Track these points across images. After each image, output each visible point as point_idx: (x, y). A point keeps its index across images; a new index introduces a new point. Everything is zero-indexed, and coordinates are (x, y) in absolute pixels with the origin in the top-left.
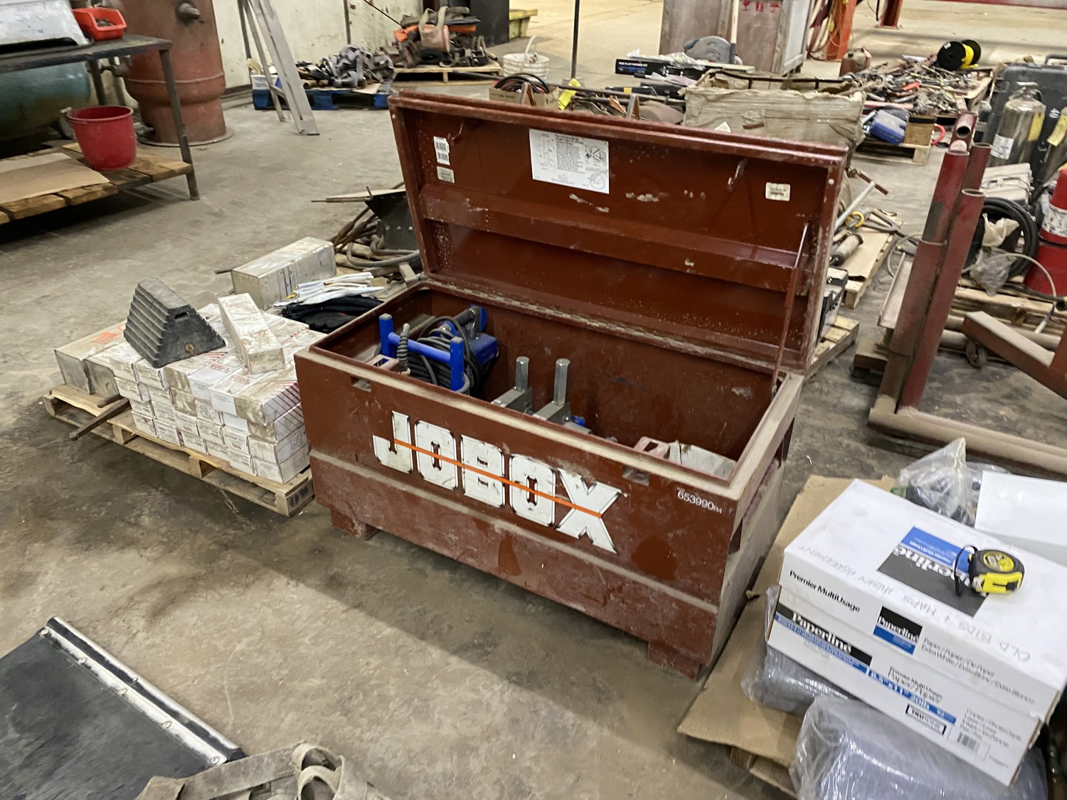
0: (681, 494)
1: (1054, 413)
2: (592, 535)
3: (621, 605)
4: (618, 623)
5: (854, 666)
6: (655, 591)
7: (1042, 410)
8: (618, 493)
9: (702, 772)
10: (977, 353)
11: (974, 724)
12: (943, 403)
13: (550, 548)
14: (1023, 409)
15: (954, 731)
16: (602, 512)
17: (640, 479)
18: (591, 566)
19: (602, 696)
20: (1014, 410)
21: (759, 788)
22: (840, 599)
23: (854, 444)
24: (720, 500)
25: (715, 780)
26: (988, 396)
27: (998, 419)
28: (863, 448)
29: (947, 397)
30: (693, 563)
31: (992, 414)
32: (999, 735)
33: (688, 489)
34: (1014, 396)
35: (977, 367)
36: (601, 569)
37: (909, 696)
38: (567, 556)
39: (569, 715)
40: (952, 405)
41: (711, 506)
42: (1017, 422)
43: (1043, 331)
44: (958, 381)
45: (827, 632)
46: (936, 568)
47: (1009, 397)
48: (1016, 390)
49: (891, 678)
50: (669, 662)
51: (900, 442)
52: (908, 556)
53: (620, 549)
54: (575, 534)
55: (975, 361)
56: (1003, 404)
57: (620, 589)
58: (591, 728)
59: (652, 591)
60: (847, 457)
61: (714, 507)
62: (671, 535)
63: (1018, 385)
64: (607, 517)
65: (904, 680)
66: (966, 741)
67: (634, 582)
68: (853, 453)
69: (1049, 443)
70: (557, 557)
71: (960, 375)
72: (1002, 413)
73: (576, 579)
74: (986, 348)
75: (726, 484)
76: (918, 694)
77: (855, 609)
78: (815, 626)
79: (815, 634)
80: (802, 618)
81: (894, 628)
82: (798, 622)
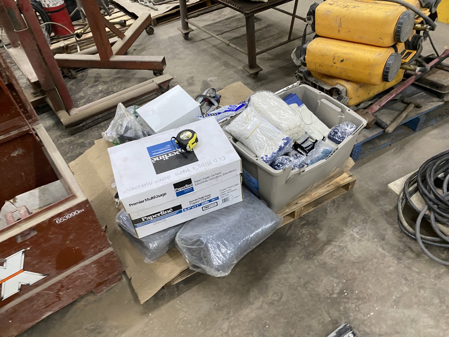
0: (58, 221)
1: (115, 77)
2: (25, 282)
3: (69, 291)
4: (73, 299)
5: (177, 213)
6: (80, 270)
7: (110, 79)
8: (23, 252)
9: (162, 304)
10: (70, 72)
11: (224, 193)
12: (79, 99)
13: (7, 311)
14: (105, 83)
15: (220, 201)
16: (22, 268)
17: (29, 234)
18: (38, 294)
20: (102, 85)
21: (182, 285)
22: (156, 197)
23: (68, 139)
24: (78, 206)
25: (169, 301)
26: (89, 86)
27: (101, 91)
28: (72, 138)
29: (77, 96)
30: (88, 242)
31: (98, 91)
32: (233, 189)
33: (60, 215)
34: (97, 79)
35: (75, 78)
36: (45, 290)
37: (200, 205)
38: (21, 304)
40: (82, 98)
41: (77, 212)
42: (108, 88)
43: (81, 50)
44: (74, 88)
45: (159, 212)
46: (170, 155)
47: (96, 81)
48: (95, 77)
49: (192, 205)
50: (106, 286)
51: (81, 125)
52: (158, 159)
53: (48, 273)
54: (16, 291)
55: (72, 76)
56: (97, 85)
57: (62, 286)
59: (78, 271)
60: (70, 146)
61: (79, 212)
62: (68, 242)
63: (93, 75)
64: (27, 267)
65: (196, 201)
66: (225, 200)
67: (67, 277)
68: (71, 143)
69: (124, 89)
70: (15, 310)
71: (72, 85)
72: (100, 89)
73: (35, 307)
74: (71, 68)
75: (74, 197)
76: (203, 201)
77: (164, 194)
78: (154, 214)
79: (155, 217)
80: (147, 217)
81: (182, 188)
82: (146, 220)
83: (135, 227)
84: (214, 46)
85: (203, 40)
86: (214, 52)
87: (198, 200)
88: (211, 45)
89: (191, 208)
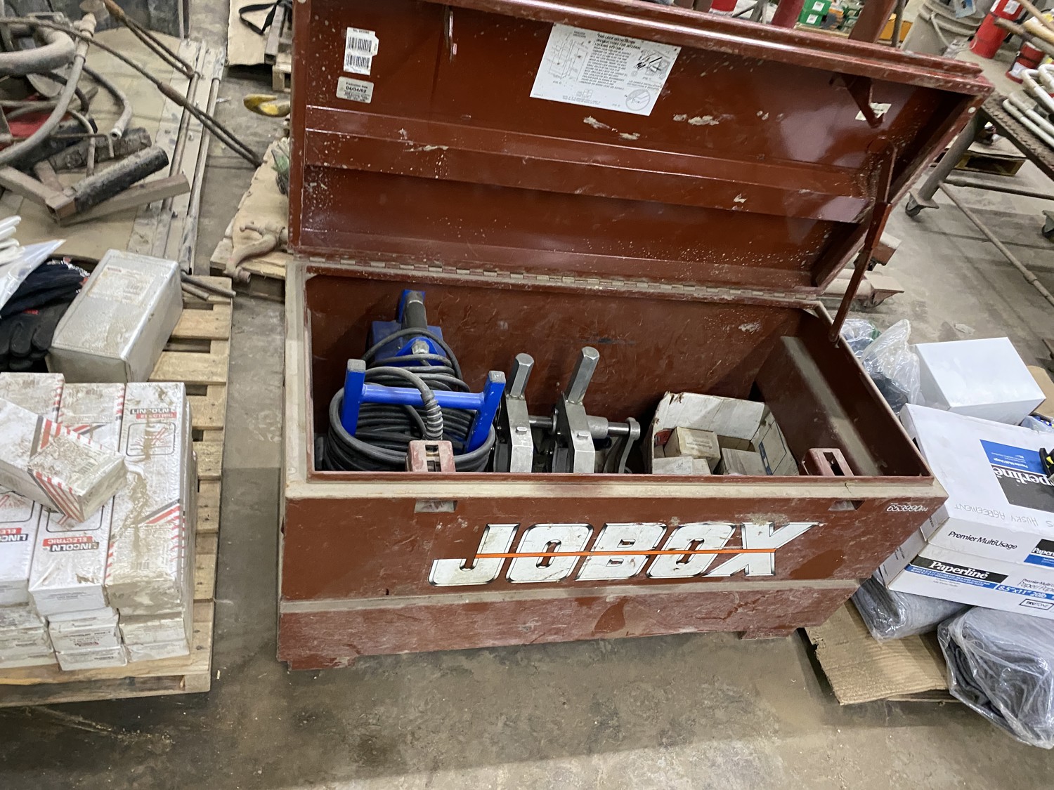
0: (893, 507)
5: (985, 586)
8: (811, 526)
16: (779, 547)
18: (729, 593)
19: (743, 704)
22: (999, 543)
24: (932, 501)
25: (873, 726)
33: (900, 500)
36: (742, 592)
37: (1030, 593)
38: (702, 594)
39: (738, 745)
45: (967, 569)
49: (1019, 587)
52: (1006, 475)
53: (780, 571)
57: (756, 601)
61: (920, 509)
62: (852, 543)
64: (782, 549)
65: (1033, 584)
67: (779, 590)
73: (698, 609)
75: (930, 482)
76: (1041, 591)
77: (1013, 547)
78: (955, 566)
79: (951, 572)
80: (943, 563)
81: (1046, 552)
82: (935, 568)
83: (907, 568)
84: (968, 260)
85: (944, 234)
86: (969, 274)
87: (1038, 585)
88: (960, 254)
89: (1011, 591)
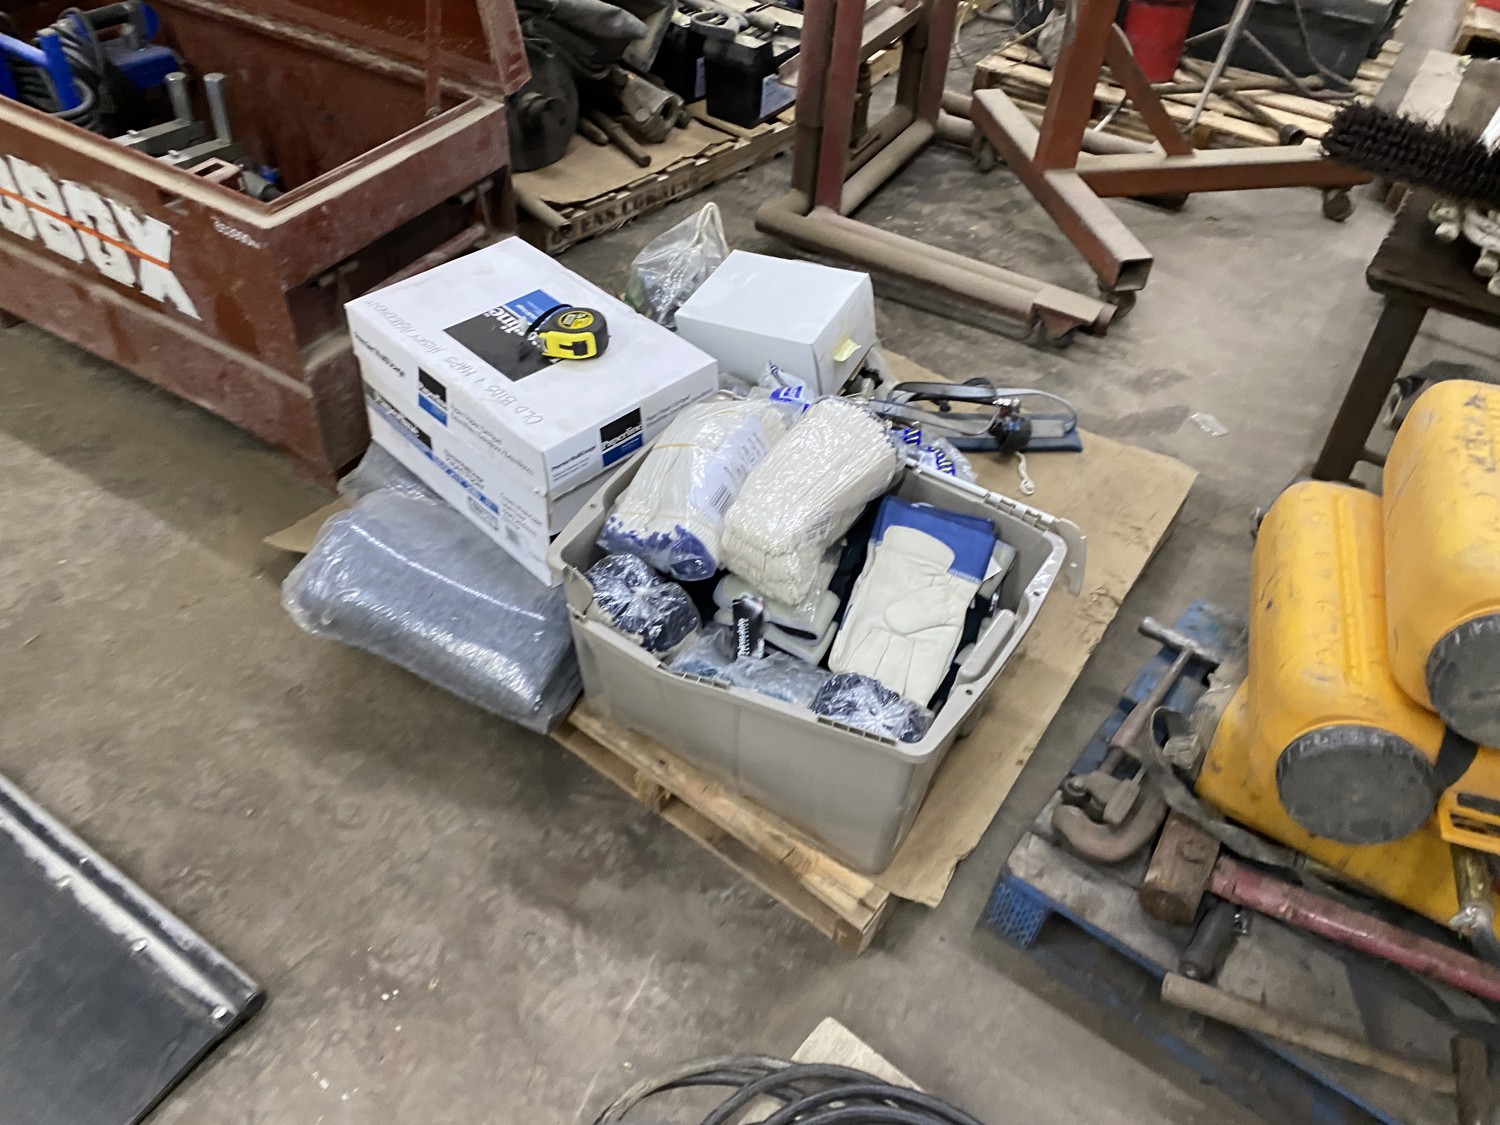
0: (220, 226)
2: (173, 297)
3: (234, 395)
5: (425, 453)
8: (170, 231)
10: (982, 149)
11: (509, 512)
12: (904, 212)
13: (148, 321)
15: (501, 523)
16: (168, 262)
19: (214, 508)
22: (391, 363)
24: (252, 230)
26: (971, 206)
27: (962, 235)
29: (914, 206)
30: (266, 328)
31: (958, 229)
32: (527, 522)
33: (221, 216)
35: (982, 171)
37: (465, 485)
39: (159, 526)
41: (248, 240)
42: (986, 240)
44: (945, 186)
45: (399, 413)
47: (1000, 210)
49: (450, 465)
52: (500, 318)
53: (203, 314)
54: (159, 297)
55: (980, 163)
56: (984, 218)
57: (227, 374)
58: (179, 540)
59: (250, 371)
61: (251, 241)
62: (234, 288)
64: (174, 267)
65: (456, 464)
67: (233, 362)
71: (954, 180)
72: (974, 228)
73: (188, 364)
74: (989, 143)
75: (264, 210)
78: (390, 406)
79: (392, 416)
81: (430, 394)
87: (461, 467)
89: (448, 472)
